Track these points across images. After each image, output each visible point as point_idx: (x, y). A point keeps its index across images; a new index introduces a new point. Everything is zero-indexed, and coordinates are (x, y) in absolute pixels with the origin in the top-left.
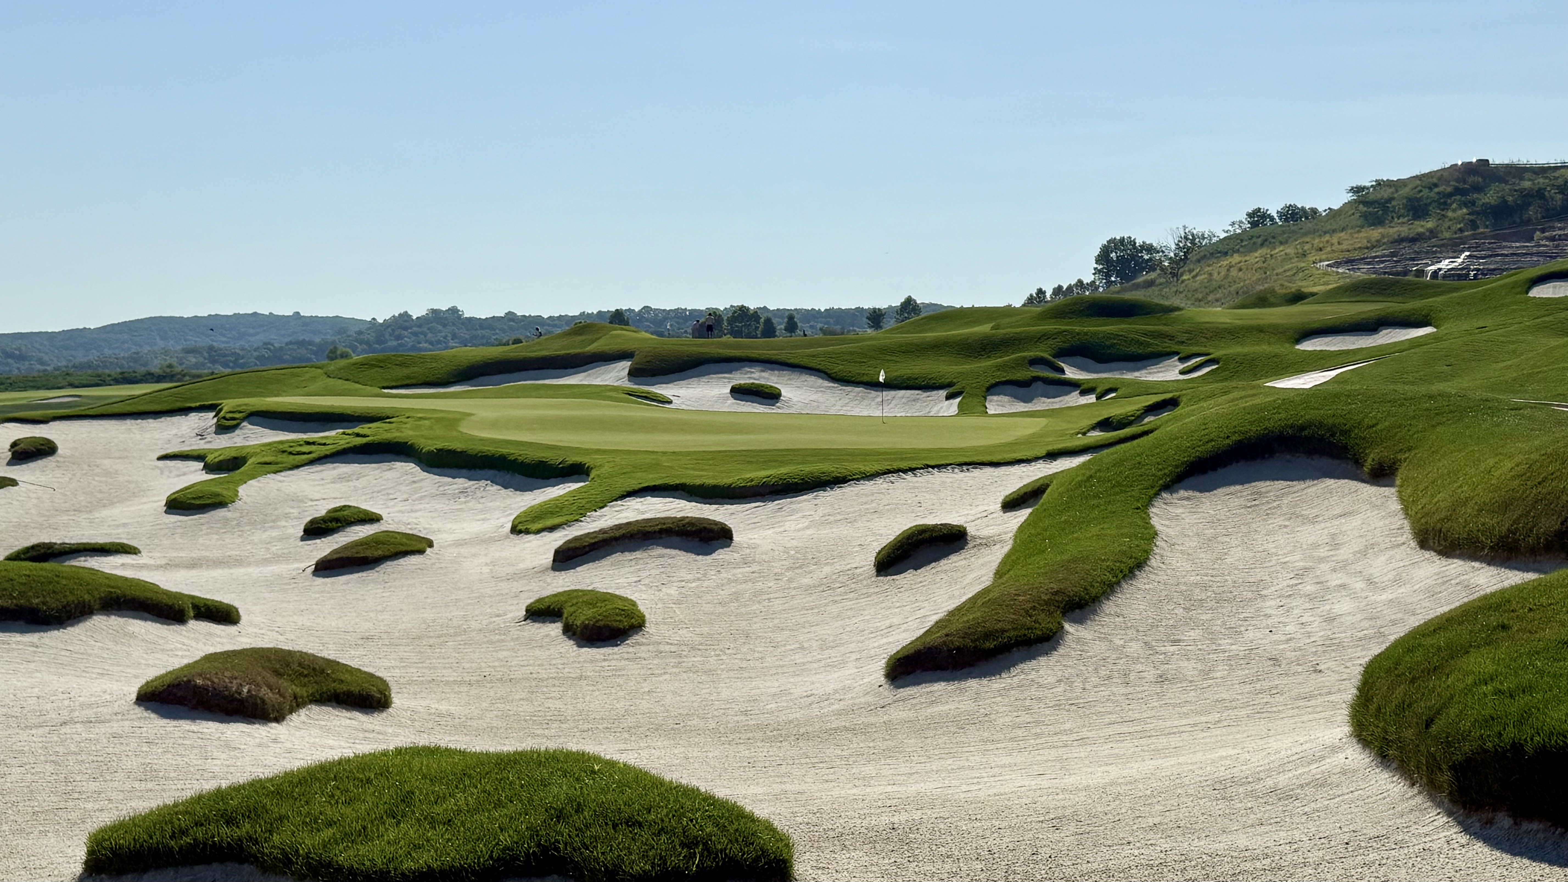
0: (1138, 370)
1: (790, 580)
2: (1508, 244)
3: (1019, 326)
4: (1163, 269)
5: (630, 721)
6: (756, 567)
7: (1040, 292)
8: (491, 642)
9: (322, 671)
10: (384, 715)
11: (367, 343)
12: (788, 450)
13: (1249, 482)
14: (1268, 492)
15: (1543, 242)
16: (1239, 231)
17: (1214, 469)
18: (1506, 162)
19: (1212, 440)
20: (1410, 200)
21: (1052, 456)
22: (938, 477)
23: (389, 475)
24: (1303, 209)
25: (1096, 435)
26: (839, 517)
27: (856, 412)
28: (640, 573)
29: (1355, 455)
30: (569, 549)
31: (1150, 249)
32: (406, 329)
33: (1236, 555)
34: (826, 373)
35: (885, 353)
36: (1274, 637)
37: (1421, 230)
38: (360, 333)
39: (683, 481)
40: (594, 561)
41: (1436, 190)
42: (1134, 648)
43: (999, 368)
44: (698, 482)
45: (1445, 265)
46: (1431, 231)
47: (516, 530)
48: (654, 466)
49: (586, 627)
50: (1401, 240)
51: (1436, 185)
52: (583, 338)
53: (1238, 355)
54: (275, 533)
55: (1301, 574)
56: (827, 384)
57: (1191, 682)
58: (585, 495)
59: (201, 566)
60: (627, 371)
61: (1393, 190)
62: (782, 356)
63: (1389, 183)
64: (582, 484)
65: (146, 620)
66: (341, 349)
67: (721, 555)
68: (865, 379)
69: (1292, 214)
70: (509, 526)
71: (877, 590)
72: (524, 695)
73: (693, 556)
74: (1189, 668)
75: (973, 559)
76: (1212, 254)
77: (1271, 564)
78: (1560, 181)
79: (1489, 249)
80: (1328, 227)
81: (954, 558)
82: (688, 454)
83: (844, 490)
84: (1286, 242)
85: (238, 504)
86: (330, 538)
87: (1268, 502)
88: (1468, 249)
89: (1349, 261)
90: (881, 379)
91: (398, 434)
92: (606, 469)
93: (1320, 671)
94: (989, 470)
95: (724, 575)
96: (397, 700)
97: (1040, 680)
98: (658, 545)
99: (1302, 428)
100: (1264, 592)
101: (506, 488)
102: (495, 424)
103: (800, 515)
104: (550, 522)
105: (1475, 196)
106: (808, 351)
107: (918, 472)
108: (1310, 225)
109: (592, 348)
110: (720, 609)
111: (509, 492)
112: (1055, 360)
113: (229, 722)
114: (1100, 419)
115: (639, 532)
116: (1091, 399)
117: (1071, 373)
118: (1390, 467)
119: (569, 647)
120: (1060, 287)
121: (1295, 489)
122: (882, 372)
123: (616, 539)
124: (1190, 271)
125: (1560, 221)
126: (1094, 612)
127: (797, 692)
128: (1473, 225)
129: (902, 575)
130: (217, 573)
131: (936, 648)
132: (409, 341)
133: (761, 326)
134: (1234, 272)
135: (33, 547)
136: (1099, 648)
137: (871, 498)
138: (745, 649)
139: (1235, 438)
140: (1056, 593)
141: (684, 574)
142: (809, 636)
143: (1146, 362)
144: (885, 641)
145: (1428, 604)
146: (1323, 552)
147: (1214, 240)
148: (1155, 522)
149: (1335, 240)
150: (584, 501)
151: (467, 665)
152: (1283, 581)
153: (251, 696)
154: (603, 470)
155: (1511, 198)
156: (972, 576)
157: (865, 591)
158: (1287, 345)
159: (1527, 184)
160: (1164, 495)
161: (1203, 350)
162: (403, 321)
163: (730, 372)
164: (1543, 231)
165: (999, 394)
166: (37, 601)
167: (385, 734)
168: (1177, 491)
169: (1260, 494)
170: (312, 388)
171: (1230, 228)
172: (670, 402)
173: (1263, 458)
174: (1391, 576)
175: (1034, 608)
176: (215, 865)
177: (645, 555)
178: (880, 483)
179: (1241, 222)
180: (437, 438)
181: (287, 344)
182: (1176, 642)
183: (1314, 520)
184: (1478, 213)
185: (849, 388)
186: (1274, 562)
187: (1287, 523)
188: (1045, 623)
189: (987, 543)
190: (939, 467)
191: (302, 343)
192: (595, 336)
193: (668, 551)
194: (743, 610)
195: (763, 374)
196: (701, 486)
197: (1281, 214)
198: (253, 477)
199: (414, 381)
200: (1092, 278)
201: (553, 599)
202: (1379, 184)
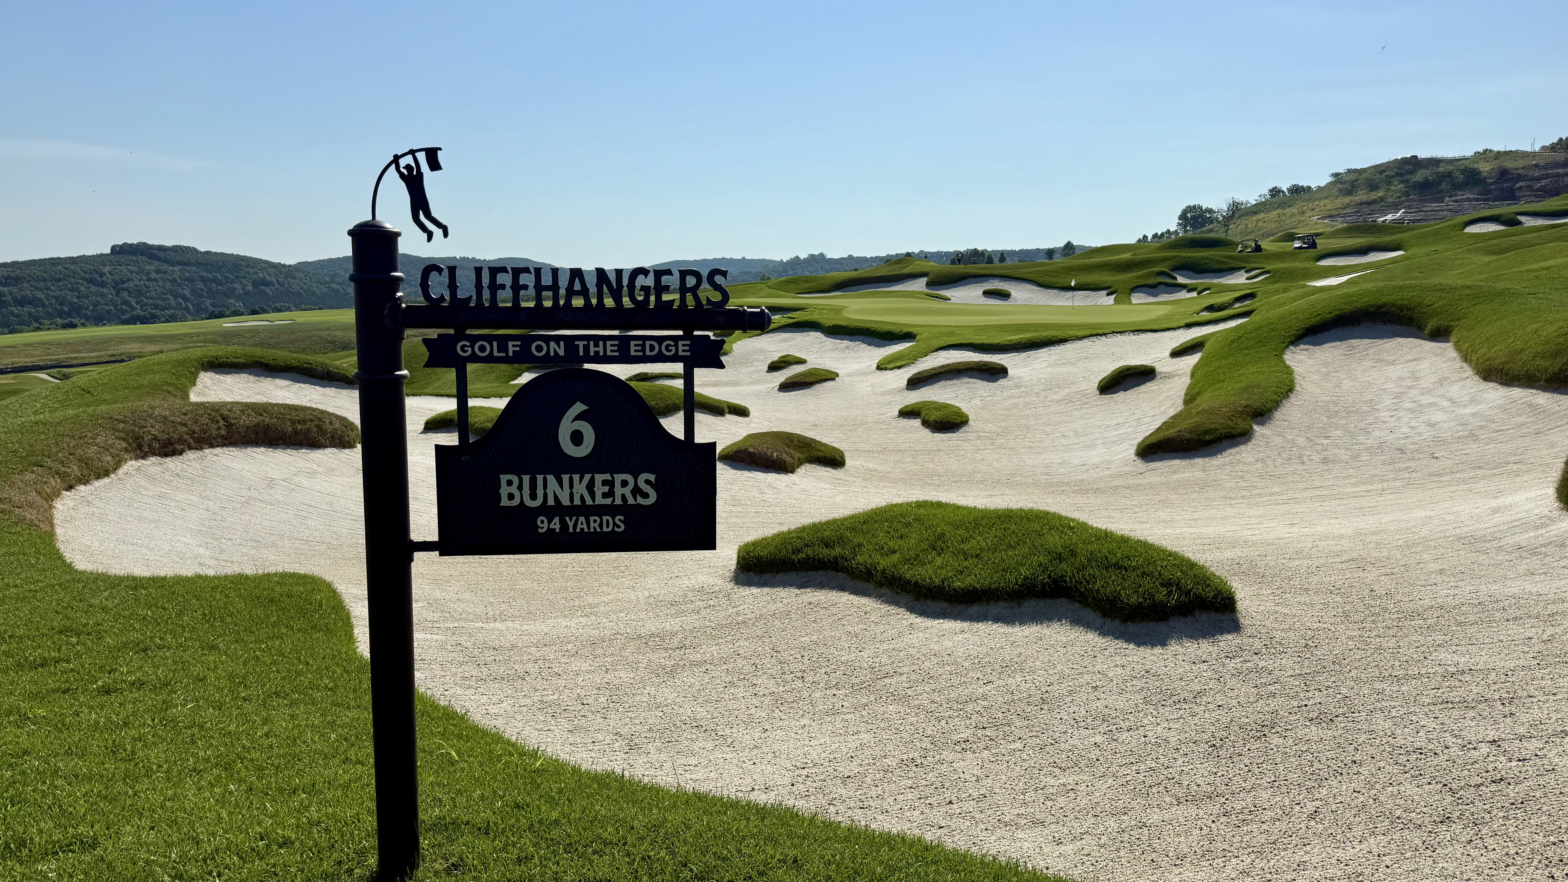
0: (1221, 277)
1: (1046, 397)
2: (1429, 205)
3: (1147, 254)
4: (1219, 222)
5: (979, 477)
6: (1023, 389)
7: (1145, 237)
8: (882, 429)
9: (810, 445)
10: (843, 470)
11: (778, 272)
12: (1025, 324)
13: (1346, 340)
14: (1358, 346)
15: (1451, 203)
16: (1263, 200)
17: (1322, 332)
18: (1428, 157)
19: (1319, 315)
20: (1368, 180)
21: (1189, 326)
22: (1120, 338)
23: (808, 338)
24: (1302, 187)
25: (1206, 315)
26: (1065, 362)
27: (1053, 303)
28: (957, 392)
29: (1418, 323)
30: (916, 379)
31: (1210, 211)
32: (797, 265)
33: (1347, 384)
34: (1036, 282)
35: (1071, 271)
36: (1395, 436)
37: (1374, 197)
38: (775, 267)
39: (971, 341)
40: (930, 385)
41: (1385, 174)
42: (1301, 441)
43: (1137, 277)
44: (980, 342)
45: (1389, 217)
46: (1381, 198)
47: (879, 368)
48: (952, 334)
49: (936, 422)
50: (1362, 203)
51: (1384, 171)
52: (900, 265)
53: (1282, 268)
54: (753, 369)
55: (1399, 396)
56: (1036, 288)
57: (1347, 463)
58: (916, 349)
59: (719, 385)
60: (925, 283)
61: (1358, 175)
62: (1012, 273)
63: (1355, 171)
64: (911, 344)
65: (705, 414)
66: (767, 275)
67: (1002, 382)
68: (1059, 285)
69: (1296, 190)
70: (875, 366)
71: (1102, 403)
72: (910, 460)
73: (986, 383)
74: (1343, 454)
75: (1161, 385)
76: (1247, 213)
77: (1373, 390)
78: (1463, 167)
79: (1416, 208)
80: (1317, 196)
81: (1148, 384)
82: (970, 327)
83: (1066, 346)
84: (1292, 206)
85: (733, 353)
86: (781, 372)
87: (1359, 352)
88: (1404, 208)
89: (1330, 216)
90: (1073, 284)
91: (811, 317)
92: (925, 335)
93: (1437, 458)
94: (1150, 334)
95: (1005, 394)
96: (848, 462)
97: (1244, 460)
98: (966, 376)
99: (1381, 307)
100: (1376, 407)
101: (870, 345)
102: (861, 312)
103: (1041, 360)
104: (898, 364)
105: (1409, 177)
106: (1025, 270)
107: (1108, 336)
108: (1307, 196)
109: (906, 271)
110: (1007, 413)
111: (872, 348)
112: (1172, 273)
113: (768, 472)
114: (1207, 305)
115: (955, 369)
116: (1194, 294)
117: (1181, 280)
118: (1445, 330)
119: (926, 432)
120: (1156, 234)
121: (1377, 344)
122: (1073, 281)
123: (941, 373)
124: (1234, 223)
125: (1461, 190)
126: (1270, 418)
127: (1076, 462)
128: (1407, 194)
129: (1117, 395)
130: (728, 389)
131: (1172, 439)
132: (799, 271)
133: (986, 259)
134: (1260, 224)
135: (638, 375)
136: (1278, 440)
137: (1082, 350)
138: (1029, 435)
139: (1336, 313)
140: (1246, 407)
141: (981, 392)
142: (1066, 428)
143: (1226, 273)
144: (1116, 433)
145: (1503, 416)
146: (1409, 382)
147: (1249, 205)
148: (1288, 362)
149: (1322, 204)
150: (915, 353)
151: (873, 442)
152: (1387, 401)
153: (778, 459)
154: (923, 336)
155: (1431, 178)
156: (1164, 395)
157: (1094, 403)
158: (1312, 263)
159: (1441, 169)
160: (1291, 348)
161: (1260, 266)
162: (796, 261)
163: (982, 283)
164: (1450, 197)
165: (1138, 292)
166: (653, 403)
167: (848, 481)
168: (1298, 345)
169: (1353, 347)
170: (761, 294)
171: (1258, 198)
172: (950, 300)
173: (1353, 325)
174: (1467, 398)
175: (1233, 416)
176: (820, 572)
177: (959, 382)
178: (1086, 342)
179: (1265, 195)
180: (833, 319)
181: (740, 273)
182: (1327, 437)
183: (1393, 363)
184: (1410, 187)
185: (1050, 291)
186: (1375, 389)
187: (1375, 365)
188: (1242, 425)
189: (1169, 376)
190: (1121, 332)
191: (747, 273)
192: (904, 265)
193: (972, 380)
194: (1022, 413)
195: (1001, 284)
196: (982, 344)
197: (1289, 190)
198: (739, 340)
199: (812, 290)
200: (1176, 228)
201: (915, 406)
202: (1350, 171)
